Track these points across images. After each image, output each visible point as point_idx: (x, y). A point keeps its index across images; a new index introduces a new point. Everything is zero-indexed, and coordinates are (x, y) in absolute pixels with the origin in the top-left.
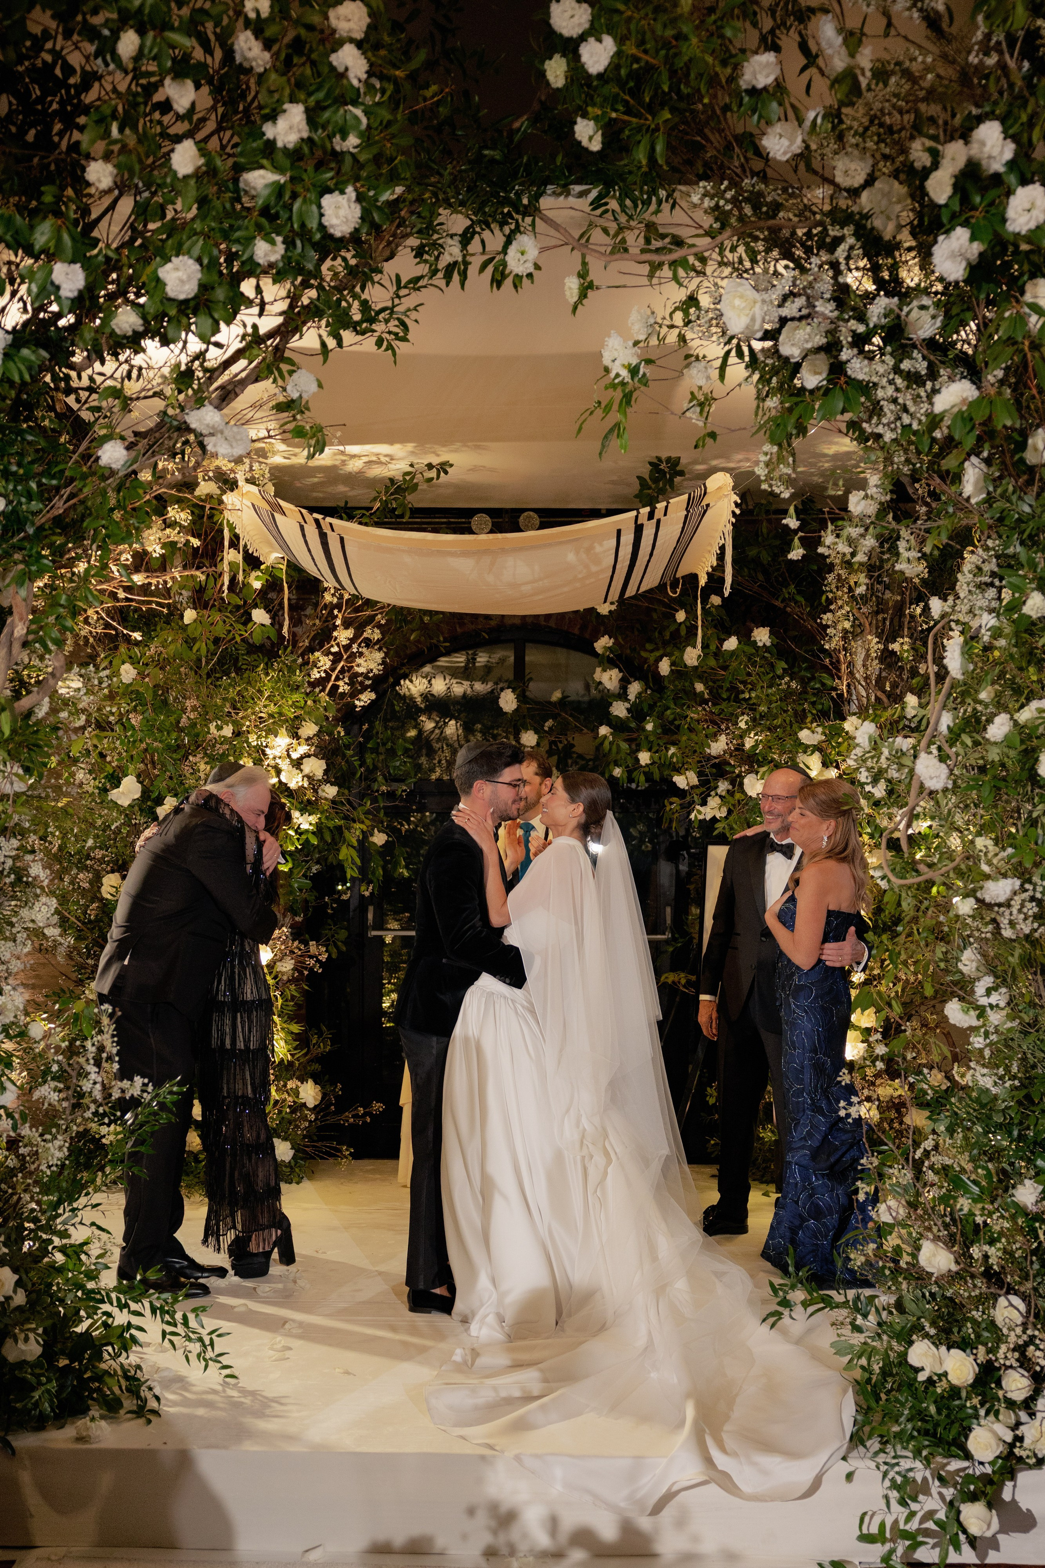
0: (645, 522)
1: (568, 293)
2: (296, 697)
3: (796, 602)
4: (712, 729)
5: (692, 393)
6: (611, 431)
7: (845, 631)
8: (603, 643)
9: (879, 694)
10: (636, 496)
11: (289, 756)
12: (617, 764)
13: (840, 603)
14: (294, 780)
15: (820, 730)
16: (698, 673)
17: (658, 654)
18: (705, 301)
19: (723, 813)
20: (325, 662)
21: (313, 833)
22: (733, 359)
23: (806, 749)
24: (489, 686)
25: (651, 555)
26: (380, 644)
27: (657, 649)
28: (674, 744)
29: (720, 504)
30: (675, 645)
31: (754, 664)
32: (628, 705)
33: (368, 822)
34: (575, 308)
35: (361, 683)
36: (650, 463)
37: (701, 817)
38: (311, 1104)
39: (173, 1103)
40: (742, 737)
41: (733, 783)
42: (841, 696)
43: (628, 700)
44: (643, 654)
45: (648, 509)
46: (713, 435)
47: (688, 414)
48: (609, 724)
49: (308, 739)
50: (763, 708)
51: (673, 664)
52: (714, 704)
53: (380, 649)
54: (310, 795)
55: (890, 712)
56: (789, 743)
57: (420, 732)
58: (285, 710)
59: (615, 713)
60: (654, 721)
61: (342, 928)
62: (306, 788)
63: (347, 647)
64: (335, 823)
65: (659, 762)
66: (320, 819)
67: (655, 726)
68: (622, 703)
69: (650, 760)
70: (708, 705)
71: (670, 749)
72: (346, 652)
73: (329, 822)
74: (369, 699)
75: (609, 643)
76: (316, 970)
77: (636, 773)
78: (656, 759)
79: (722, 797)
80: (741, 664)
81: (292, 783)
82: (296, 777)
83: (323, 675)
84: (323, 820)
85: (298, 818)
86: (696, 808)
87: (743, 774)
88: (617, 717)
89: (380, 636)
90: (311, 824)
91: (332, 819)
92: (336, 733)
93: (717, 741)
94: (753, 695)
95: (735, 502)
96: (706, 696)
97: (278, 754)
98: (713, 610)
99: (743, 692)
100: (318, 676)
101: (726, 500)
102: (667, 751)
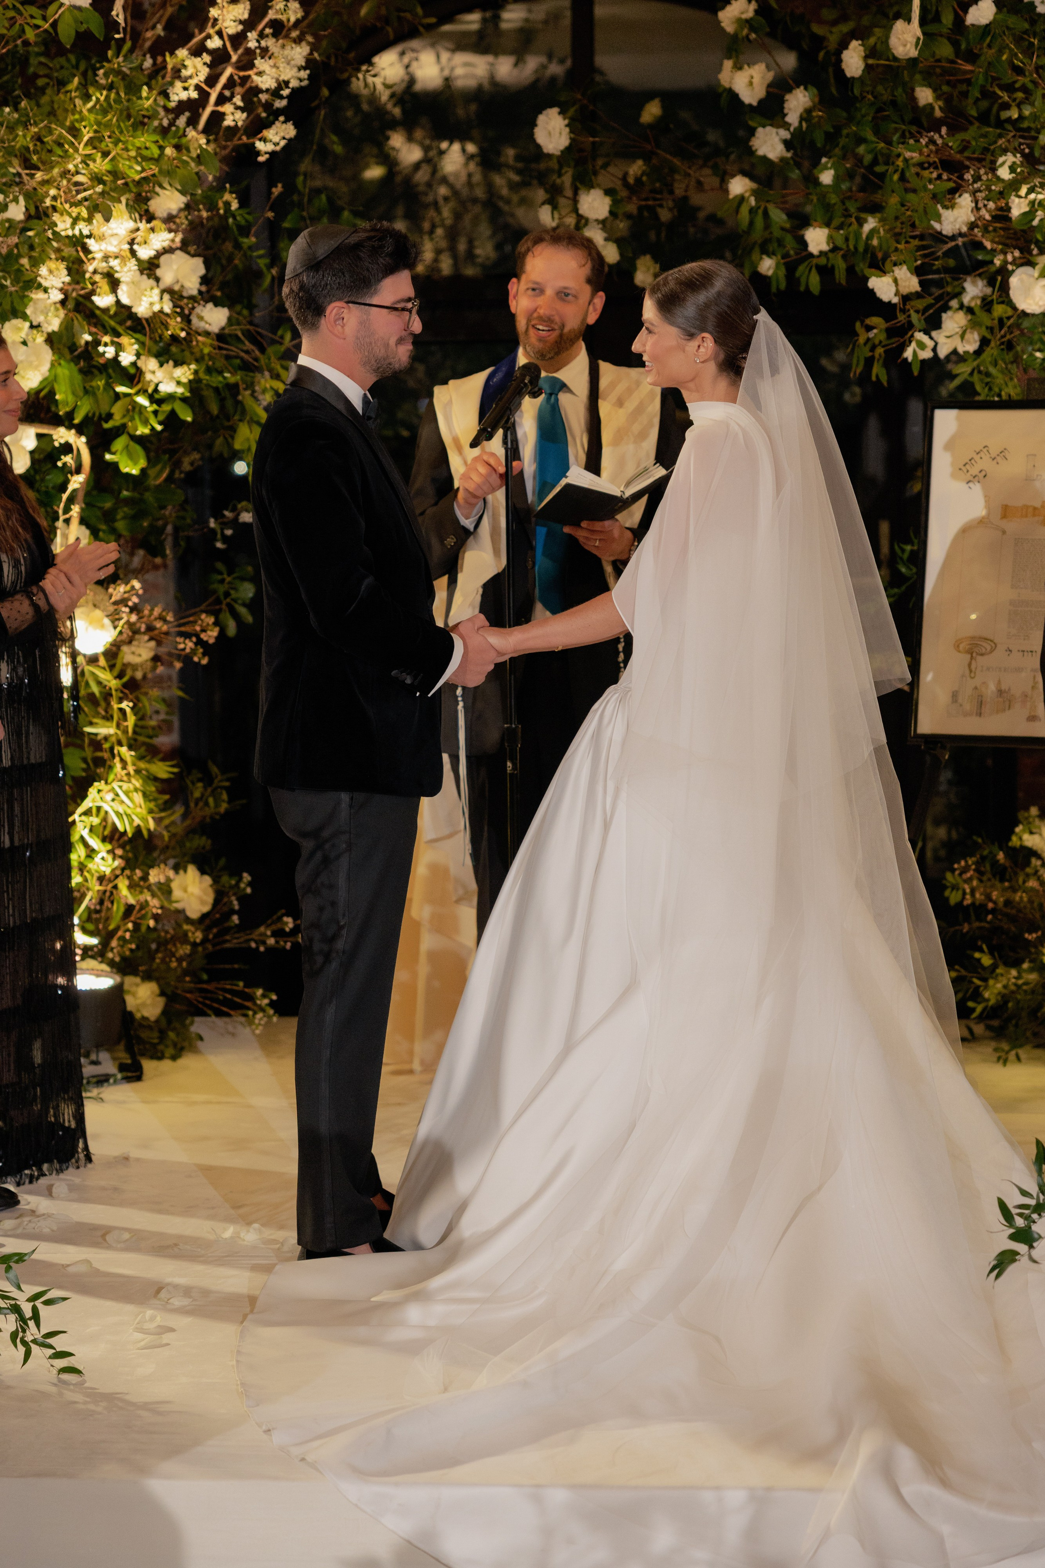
2: (145, 139)
4: (947, 183)
8: (736, 12)
11: (133, 253)
12: (765, 251)
14: (145, 301)
16: (919, 70)
17: (845, 28)
19: (970, 345)
20: (196, 69)
21: (184, 400)
26: (300, 31)
27: (843, 18)
28: (874, 208)
30: (872, 15)
31: (1029, 51)
32: (785, 134)
35: (268, 106)
37: (926, 354)
38: (194, 914)
40: (1004, 196)
41: (991, 283)
43: (784, 125)
48: (748, 172)
49: (169, 220)
51: (869, 53)
52: (952, 131)
53: (301, 39)
54: (175, 327)
57: (392, 169)
58: (123, 165)
59: (760, 152)
60: (835, 167)
61: (243, 579)
62: (167, 315)
63: (238, 39)
64: (225, 378)
65: (844, 247)
66: (196, 372)
67: (836, 178)
68: (774, 130)
69: (828, 243)
70: (939, 132)
71: (866, 221)
72: (235, 49)
73: (213, 379)
74: (284, 138)
75: (747, 11)
76: (196, 659)
77: (801, 268)
78: (840, 242)
79: (970, 310)
80: (1000, 52)
81: (140, 305)
82: (148, 293)
83: (194, 95)
84: (202, 375)
85: (154, 372)
86: (912, 336)
87: (1010, 267)
88: (765, 158)
89: (300, 15)
90: (179, 383)
91: (220, 373)
92: (221, 204)
93: (953, 207)
94: (1027, 112)
96: (937, 113)
97: (113, 251)
99: (1007, 107)
100: (183, 95)
102: (861, 223)
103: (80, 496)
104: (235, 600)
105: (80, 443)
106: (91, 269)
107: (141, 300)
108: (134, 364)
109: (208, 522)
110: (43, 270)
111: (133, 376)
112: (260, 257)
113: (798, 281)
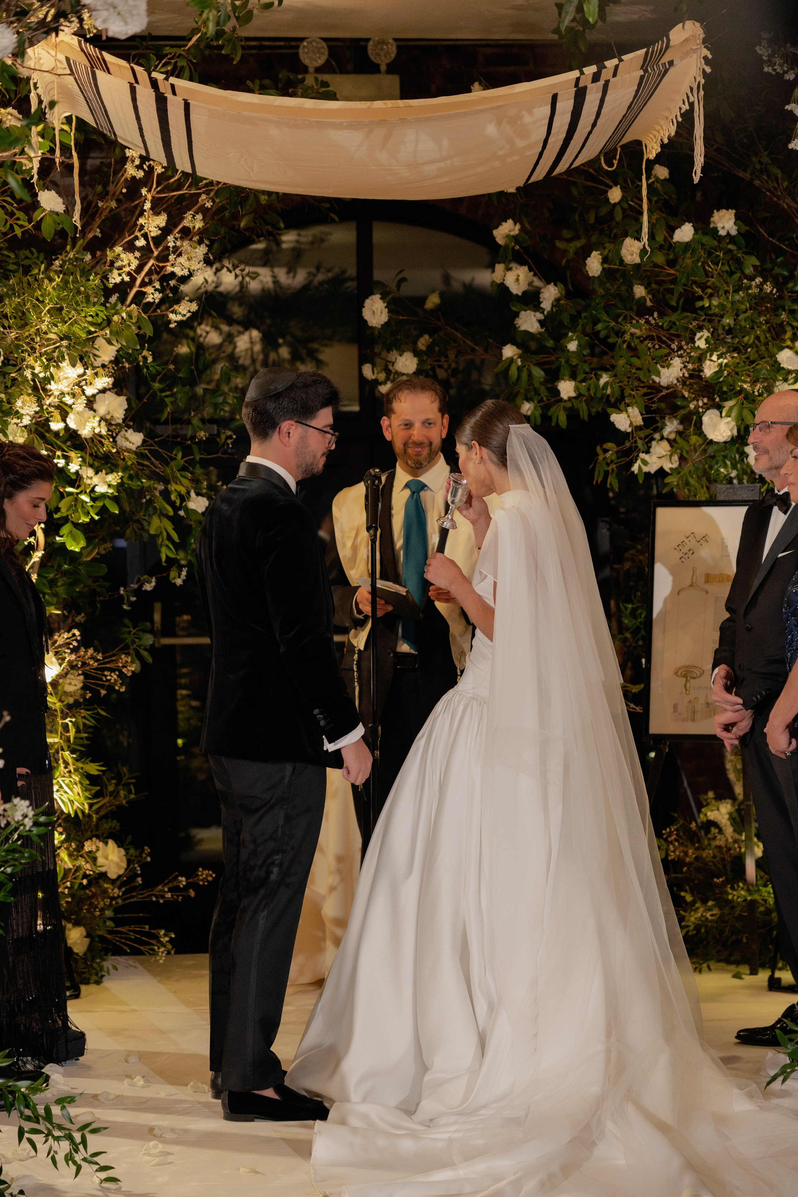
0: (590, 86)
3: (769, 175)
4: (661, 350)
8: (505, 231)
11: (83, 391)
12: (526, 398)
14: (88, 426)
16: (639, 272)
17: (578, 244)
19: (674, 463)
20: (128, 260)
21: (113, 498)
23: (786, 375)
25: (594, 125)
26: (203, 236)
27: (577, 237)
28: (606, 370)
29: (686, 60)
30: (606, 233)
31: (715, 261)
32: (540, 316)
33: (185, 481)
35: (175, 290)
37: (645, 469)
38: (112, 875)
40: (701, 359)
41: (686, 422)
43: (539, 309)
44: (559, 244)
45: (593, 69)
48: (514, 343)
49: (106, 368)
51: (605, 260)
52: (660, 315)
53: (200, 242)
54: (108, 446)
56: (764, 368)
58: (76, 329)
59: (523, 328)
60: (578, 338)
61: (144, 631)
62: (101, 436)
63: (159, 240)
64: (142, 482)
65: (586, 394)
66: (122, 478)
67: (579, 345)
68: (533, 313)
69: (575, 391)
70: (653, 316)
71: (601, 376)
72: (157, 248)
73: (134, 484)
74: (189, 311)
75: (513, 230)
76: (117, 688)
77: (552, 410)
78: (583, 391)
79: (669, 440)
80: (697, 260)
81: (84, 428)
82: (92, 420)
83: (127, 279)
84: (125, 480)
85: (91, 478)
86: (638, 456)
87: (701, 410)
88: (526, 332)
89: (203, 224)
90: (109, 486)
91: (138, 478)
92: (140, 358)
93: (668, 366)
94: (715, 302)
95: (705, 58)
96: (649, 303)
97: (66, 390)
98: (658, 185)
99: (701, 298)
100: (118, 280)
101: (695, 56)
102: (598, 380)
103: (37, 567)
104: (139, 646)
106: (48, 402)
107: (85, 425)
108: (77, 473)
109: (119, 590)
110: (19, 403)
111: (76, 481)
112: (167, 396)
113: (550, 419)
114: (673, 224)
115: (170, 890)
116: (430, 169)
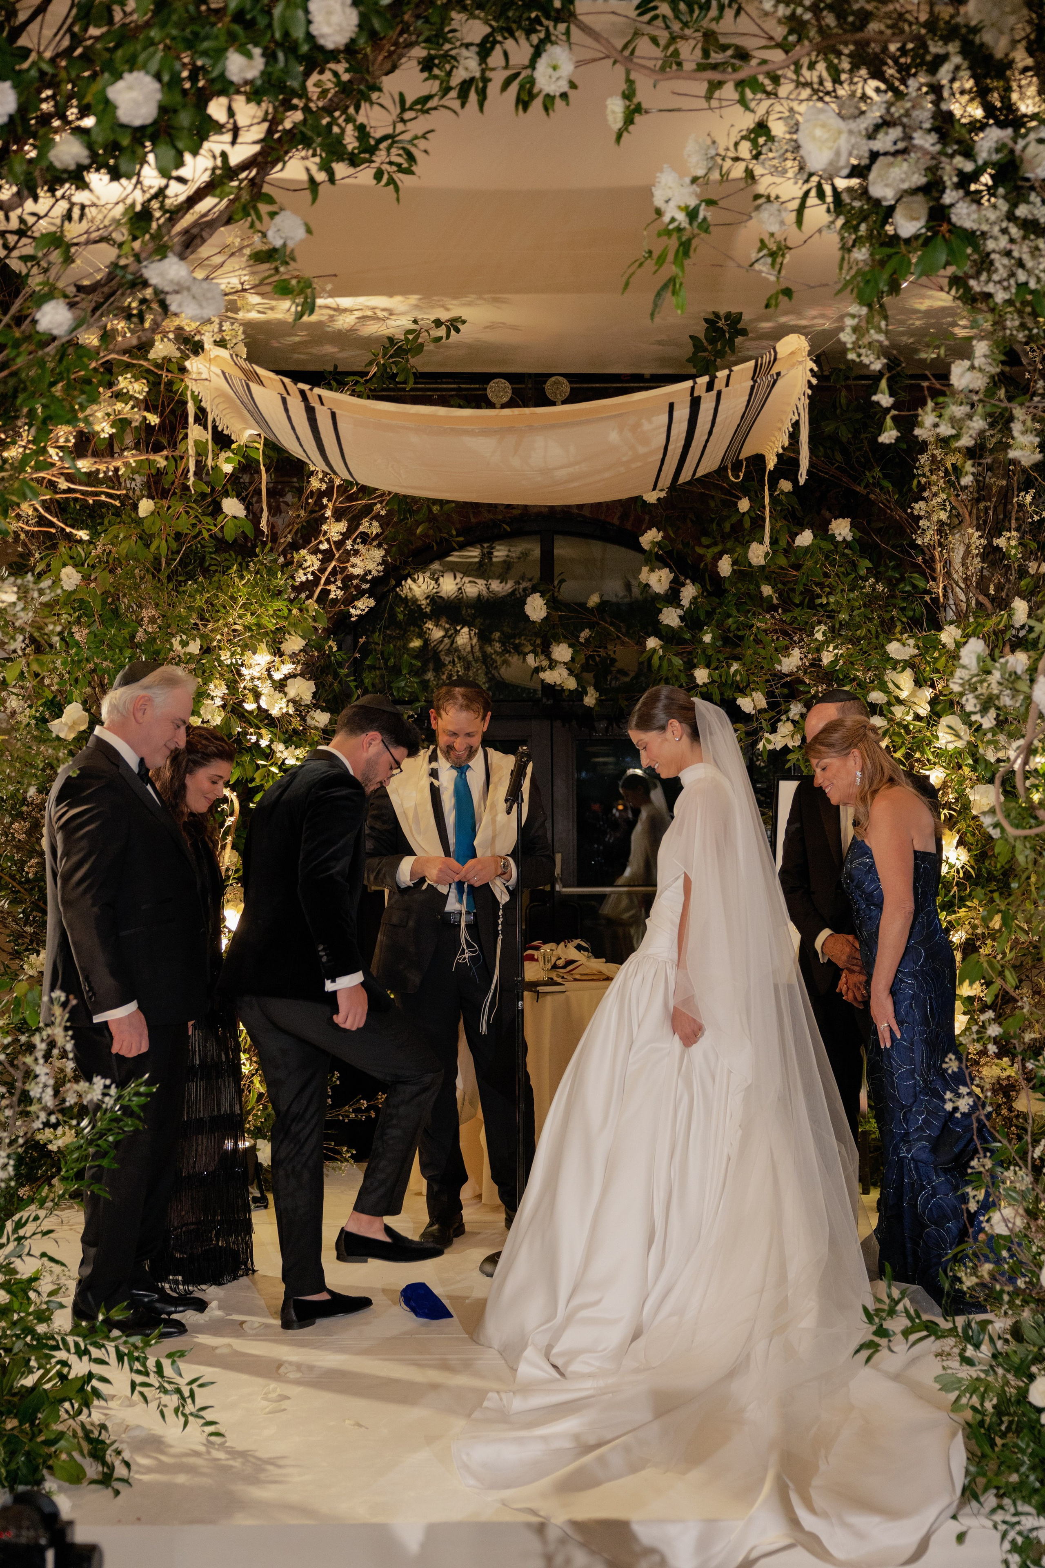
0: (703, 394)
1: (610, 118)
2: (278, 604)
3: (882, 488)
4: (783, 642)
5: (762, 241)
6: (665, 287)
7: (941, 523)
8: (650, 537)
9: (981, 598)
10: (689, 360)
11: (270, 676)
13: (935, 489)
14: (277, 706)
15: (912, 642)
16: (765, 573)
17: (716, 550)
18: (778, 128)
19: (796, 741)
20: (313, 562)
22: (812, 200)
23: (895, 664)
24: (509, 586)
25: (710, 433)
26: (379, 540)
27: (715, 544)
28: (737, 658)
29: (793, 372)
30: (737, 540)
31: (832, 563)
32: (681, 612)
34: (619, 136)
35: (357, 587)
36: (706, 320)
37: (770, 747)
39: (139, 1106)
40: (818, 650)
42: (935, 600)
43: (679, 606)
44: (699, 550)
45: (706, 379)
46: (788, 292)
47: (757, 266)
48: (658, 634)
49: (293, 656)
50: (843, 616)
51: (735, 563)
52: (785, 611)
53: (379, 546)
54: (296, 724)
55: (994, 620)
56: (875, 658)
57: (426, 642)
58: (265, 621)
59: (665, 622)
60: (712, 632)
62: (291, 716)
63: (340, 544)
65: (719, 680)
67: (713, 638)
68: (674, 609)
69: (709, 678)
70: (778, 611)
71: (732, 665)
72: (338, 550)
74: (368, 607)
75: (657, 537)
78: (716, 678)
79: (793, 721)
80: (816, 563)
81: (274, 709)
82: (279, 701)
83: (311, 578)
85: (282, 752)
86: (763, 736)
88: (668, 626)
89: (379, 530)
92: (326, 648)
93: (788, 656)
94: (832, 600)
95: (811, 370)
96: (775, 601)
97: (257, 675)
98: (783, 497)
99: (820, 597)
100: (304, 579)
101: (800, 367)
102: (729, 667)
103: (233, 829)
105: (233, 796)
106: (242, 686)
107: (274, 706)
108: (269, 746)
110: (212, 686)
111: (269, 754)
114: (795, 530)
115: (354, 1111)
116: (561, 474)
